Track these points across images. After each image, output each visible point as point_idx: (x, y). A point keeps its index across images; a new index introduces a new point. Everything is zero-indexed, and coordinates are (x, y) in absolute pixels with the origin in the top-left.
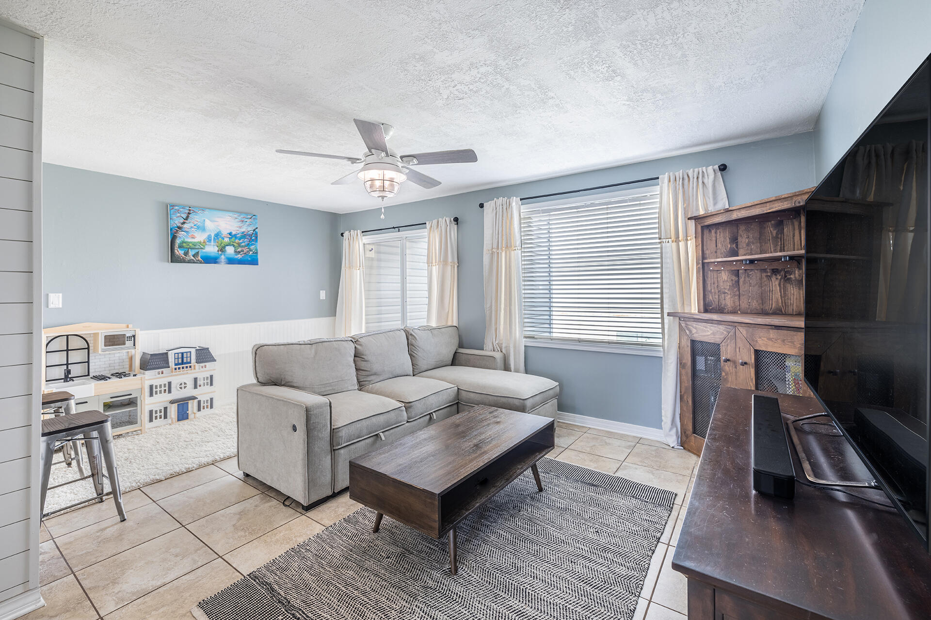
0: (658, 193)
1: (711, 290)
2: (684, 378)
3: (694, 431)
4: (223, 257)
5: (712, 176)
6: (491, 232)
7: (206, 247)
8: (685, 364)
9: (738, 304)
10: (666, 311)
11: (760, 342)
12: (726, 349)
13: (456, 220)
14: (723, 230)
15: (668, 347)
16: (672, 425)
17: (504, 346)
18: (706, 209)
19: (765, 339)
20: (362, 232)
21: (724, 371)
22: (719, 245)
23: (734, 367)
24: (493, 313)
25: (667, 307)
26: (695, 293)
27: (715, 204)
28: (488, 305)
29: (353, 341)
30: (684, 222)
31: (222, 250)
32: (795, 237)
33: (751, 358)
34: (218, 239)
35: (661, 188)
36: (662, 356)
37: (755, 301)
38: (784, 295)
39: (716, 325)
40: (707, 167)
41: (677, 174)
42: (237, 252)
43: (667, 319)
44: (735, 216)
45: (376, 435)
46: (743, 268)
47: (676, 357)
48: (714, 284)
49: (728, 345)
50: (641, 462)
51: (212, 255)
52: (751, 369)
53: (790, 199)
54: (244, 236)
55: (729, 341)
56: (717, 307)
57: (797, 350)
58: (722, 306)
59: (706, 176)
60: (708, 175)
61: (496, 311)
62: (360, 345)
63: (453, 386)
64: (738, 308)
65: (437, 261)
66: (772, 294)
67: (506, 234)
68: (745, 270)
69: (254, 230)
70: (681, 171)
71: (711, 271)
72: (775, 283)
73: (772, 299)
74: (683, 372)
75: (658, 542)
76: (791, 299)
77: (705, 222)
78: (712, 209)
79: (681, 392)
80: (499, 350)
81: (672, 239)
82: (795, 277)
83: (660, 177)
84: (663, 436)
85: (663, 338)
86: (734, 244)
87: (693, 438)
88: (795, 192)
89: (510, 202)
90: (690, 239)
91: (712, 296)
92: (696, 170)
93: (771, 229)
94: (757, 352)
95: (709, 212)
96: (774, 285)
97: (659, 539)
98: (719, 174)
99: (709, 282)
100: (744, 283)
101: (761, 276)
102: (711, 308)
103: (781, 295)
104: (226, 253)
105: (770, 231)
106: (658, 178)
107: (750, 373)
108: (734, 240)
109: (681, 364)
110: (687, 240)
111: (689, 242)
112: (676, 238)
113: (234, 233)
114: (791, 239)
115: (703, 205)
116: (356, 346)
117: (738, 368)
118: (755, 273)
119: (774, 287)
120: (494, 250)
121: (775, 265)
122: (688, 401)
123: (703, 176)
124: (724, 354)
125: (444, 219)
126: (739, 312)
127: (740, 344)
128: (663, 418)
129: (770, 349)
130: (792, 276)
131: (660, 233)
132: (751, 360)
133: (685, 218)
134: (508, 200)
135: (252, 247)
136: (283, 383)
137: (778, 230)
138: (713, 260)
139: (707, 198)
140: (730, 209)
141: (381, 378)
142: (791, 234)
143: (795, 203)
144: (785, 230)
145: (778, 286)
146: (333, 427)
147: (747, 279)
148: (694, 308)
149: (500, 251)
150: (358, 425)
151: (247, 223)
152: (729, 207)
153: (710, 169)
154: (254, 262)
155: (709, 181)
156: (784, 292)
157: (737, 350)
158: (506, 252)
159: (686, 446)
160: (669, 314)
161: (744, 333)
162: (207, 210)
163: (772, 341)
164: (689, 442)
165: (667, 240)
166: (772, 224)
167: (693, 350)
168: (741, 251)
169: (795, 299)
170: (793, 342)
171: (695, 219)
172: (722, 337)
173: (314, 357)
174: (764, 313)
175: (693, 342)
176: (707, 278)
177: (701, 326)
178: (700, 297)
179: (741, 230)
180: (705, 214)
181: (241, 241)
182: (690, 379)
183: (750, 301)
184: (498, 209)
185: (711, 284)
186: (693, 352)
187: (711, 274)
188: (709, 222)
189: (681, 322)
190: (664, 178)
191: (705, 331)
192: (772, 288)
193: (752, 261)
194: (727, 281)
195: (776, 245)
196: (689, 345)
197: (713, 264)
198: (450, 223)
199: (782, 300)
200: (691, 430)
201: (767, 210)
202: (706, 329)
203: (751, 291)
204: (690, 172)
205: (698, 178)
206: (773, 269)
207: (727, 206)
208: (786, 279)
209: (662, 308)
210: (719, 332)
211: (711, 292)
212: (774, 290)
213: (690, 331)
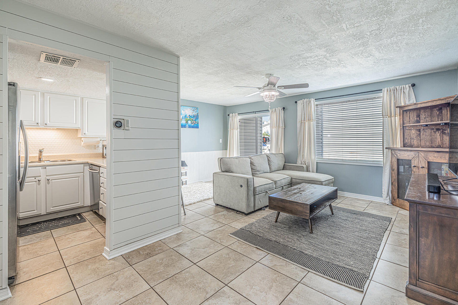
0: (382, 96)
1: (407, 137)
2: (394, 175)
3: (398, 197)
4: (187, 125)
5: (408, 89)
6: (301, 113)
7: (182, 121)
8: (394, 169)
9: (420, 143)
10: (385, 147)
11: (430, 158)
12: (414, 162)
13: (284, 108)
14: (413, 112)
15: (386, 162)
16: (387, 195)
17: (307, 162)
18: (405, 103)
19: (433, 157)
20: (238, 114)
21: (413, 171)
22: (411, 119)
23: (418, 169)
24: (302, 148)
25: (385, 145)
26: (399, 139)
27: (409, 101)
28: (299, 145)
29: (250, 158)
30: (394, 109)
31: (187, 122)
32: (448, 115)
33: (426, 165)
34: (186, 118)
35: (383, 94)
36: (383, 166)
37: (428, 142)
38: (442, 140)
39: (409, 152)
40: (406, 85)
41: (391, 88)
42: (192, 123)
43: (385, 150)
44: (419, 106)
45: (266, 192)
46: (422, 128)
47: (389, 167)
48: (408, 135)
49: (415, 160)
50: (374, 208)
51: (184, 124)
52: (426, 170)
53: (445, 99)
54: (194, 116)
55: (416, 158)
56: (409, 145)
57: (447, 161)
58: (412, 144)
59: (405, 89)
60: (406, 89)
61: (303, 147)
62: (252, 159)
63: (289, 177)
64: (420, 145)
65: (275, 126)
66: (436, 139)
67: (308, 115)
68: (424, 129)
69: (197, 114)
70: (393, 87)
71: (407, 129)
72: (437, 134)
73: (436, 141)
74: (393, 172)
75: (386, 230)
76: (445, 142)
77: (404, 109)
78: (407, 103)
79: (392, 181)
80: (304, 164)
81: (388, 116)
82: (447, 132)
83: (383, 89)
84: (383, 200)
85: (384, 159)
86: (418, 118)
87: (397, 200)
88: (447, 97)
89: (310, 101)
90: (397, 116)
91: (407, 140)
92: (400, 86)
93: (436, 111)
94: (429, 162)
95: (406, 104)
96: (437, 135)
97: (386, 229)
98: (411, 88)
99: (406, 134)
100: (423, 134)
101: (431, 132)
102: (406, 145)
103: (441, 140)
104: (188, 123)
105: (436, 112)
106: (382, 90)
107: (425, 171)
108: (418, 116)
109: (392, 169)
110: (395, 116)
111: (396, 117)
112: (390, 116)
113: (191, 115)
114: (446, 116)
115: (403, 101)
116: (251, 160)
117: (419, 169)
118: (428, 130)
119: (437, 136)
120: (302, 121)
121: (438, 127)
122: (395, 185)
123: (404, 89)
124: (413, 164)
125: (278, 108)
126: (420, 147)
127: (421, 159)
128: (383, 192)
129: (435, 161)
130: (446, 132)
131: (383, 113)
132: (426, 166)
133: (395, 107)
134: (309, 100)
135: (197, 121)
136: (230, 172)
137: (440, 112)
138: (408, 125)
139: (405, 98)
140: (417, 103)
141: (260, 173)
142: (446, 114)
143: (447, 101)
144: (443, 112)
145: (439, 136)
146: (254, 187)
147: (424, 133)
148: (399, 145)
149: (305, 122)
150: (261, 187)
151: (195, 111)
152: (416, 102)
153: (407, 86)
154: (197, 127)
155: (407, 91)
156: (442, 138)
157: (420, 162)
158: (308, 122)
159: (394, 204)
160: (386, 148)
161: (423, 155)
162: (182, 106)
163: (436, 157)
164: (396, 202)
165: (386, 116)
166: (436, 109)
167: (398, 163)
168: (421, 121)
169: (447, 141)
170: (445, 158)
171: (399, 107)
172: (412, 157)
173: (239, 163)
174: (432, 147)
175: (398, 160)
176: (405, 132)
177: (402, 153)
178: (401, 141)
179: (421, 112)
180: (405, 105)
181: (193, 119)
182: (397, 175)
183: (425, 142)
184: (304, 104)
185: (407, 135)
186: (398, 164)
187: (407, 131)
188: (406, 108)
189: (392, 151)
190: (384, 90)
191: (404, 155)
192: (436, 137)
193: (427, 125)
194: (415, 134)
195: (438, 118)
196: (396, 161)
197: (408, 127)
198: (281, 110)
199: (441, 142)
200: (397, 197)
201: (434, 104)
202: (405, 154)
203: (426, 138)
204: (398, 87)
205: (401, 90)
206: (437, 129)
207: (415, 102)
208: (443, 133)
209: (383, 146)
210: (411, 155)
211: (407, 138)
212: (437, 137)
213: (397, 155)
